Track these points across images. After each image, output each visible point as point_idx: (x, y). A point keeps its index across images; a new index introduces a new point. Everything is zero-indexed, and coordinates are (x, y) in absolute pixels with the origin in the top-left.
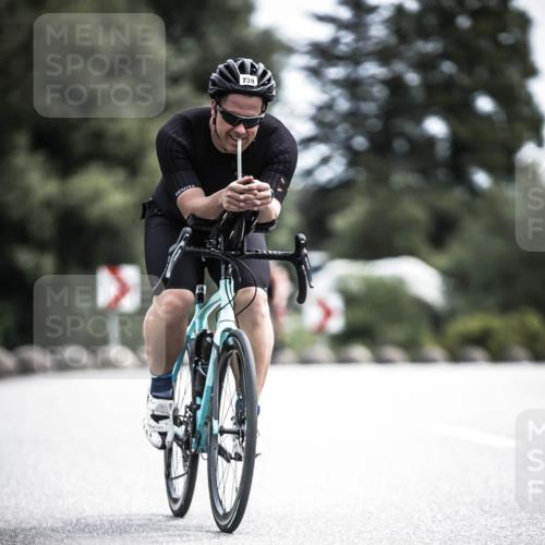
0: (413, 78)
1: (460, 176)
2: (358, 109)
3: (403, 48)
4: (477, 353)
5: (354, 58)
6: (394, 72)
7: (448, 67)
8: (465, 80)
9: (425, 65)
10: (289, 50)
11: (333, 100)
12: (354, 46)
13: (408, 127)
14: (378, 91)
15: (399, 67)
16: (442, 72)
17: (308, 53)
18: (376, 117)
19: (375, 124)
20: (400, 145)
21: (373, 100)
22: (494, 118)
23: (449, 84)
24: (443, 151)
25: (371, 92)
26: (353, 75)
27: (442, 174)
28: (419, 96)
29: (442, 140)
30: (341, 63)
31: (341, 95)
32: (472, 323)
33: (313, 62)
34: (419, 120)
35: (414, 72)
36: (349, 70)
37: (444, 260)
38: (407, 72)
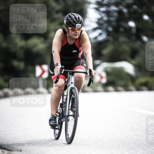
0: (125, 10)
1: (139, 38)
2: (110, 19)
3: (122, 2)
4: (144, 88)
5: (108, 5)
6: (119, 9)
7: (135, 7)
8: (140, 11)
9: (128, 6)
10: (90, 3)
11: (102, 17)
12: (108, 1)
13: (124, 24)
14: (115, 14)
15: (121, 7)
16: (133, 8)
17: (95, 4)
18: (115, 22)
19: (114, 24)
20: (122, 29)
21: (114, 17)
22: (149, 21)
23: (135, 12)
24: (134, 31)
25: (113, 15)
26: (108, 10)
27: (134, 37)
28: (127, 15)
29: (133, 28)
30: (104, 6)
31: (105, 16)
32: (143, 80)
33: (97, 6)
34: (127, 22)
35: (126, 9)
36: (107, 8)
37: (135, 62)
38: (123, 9)
